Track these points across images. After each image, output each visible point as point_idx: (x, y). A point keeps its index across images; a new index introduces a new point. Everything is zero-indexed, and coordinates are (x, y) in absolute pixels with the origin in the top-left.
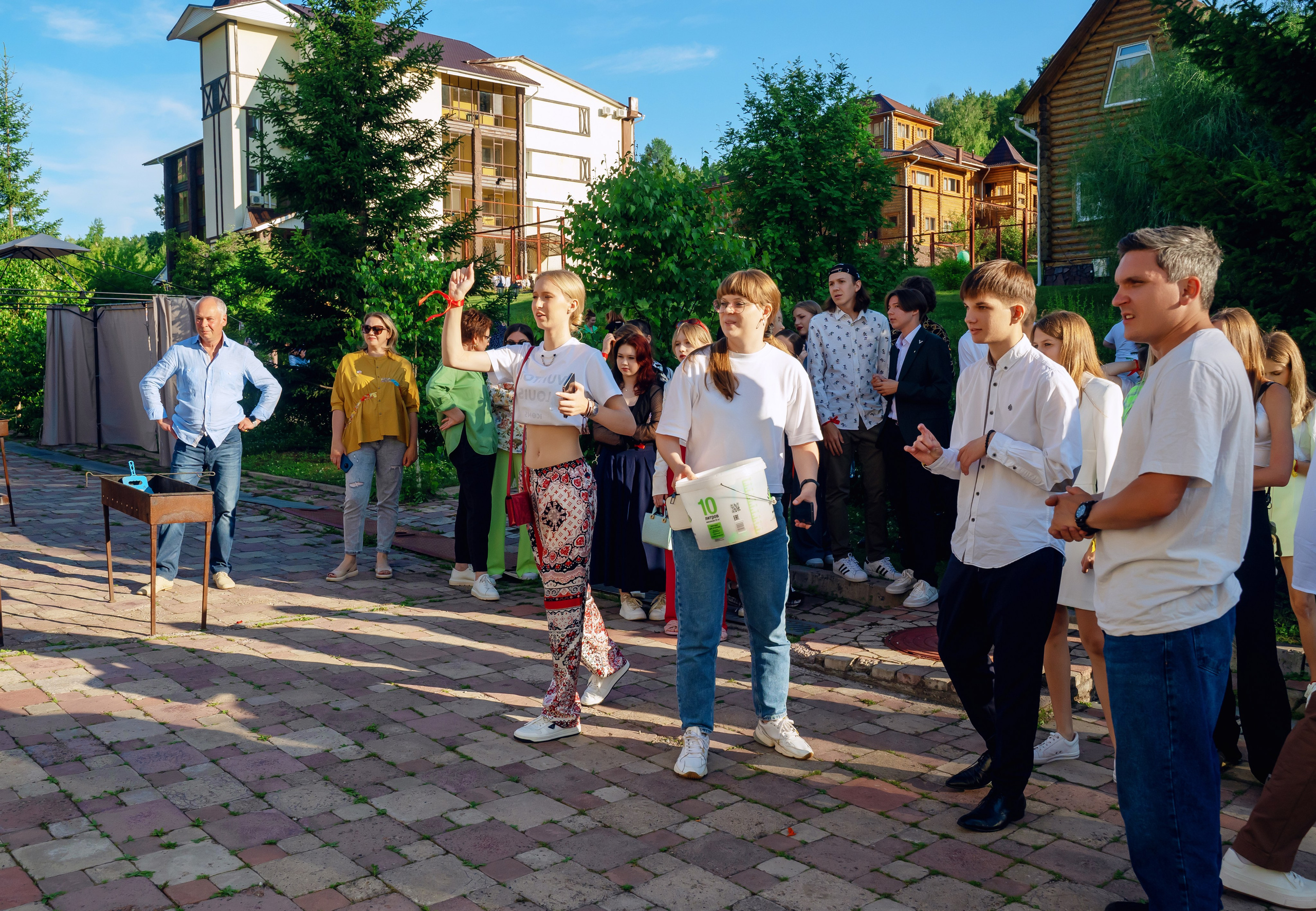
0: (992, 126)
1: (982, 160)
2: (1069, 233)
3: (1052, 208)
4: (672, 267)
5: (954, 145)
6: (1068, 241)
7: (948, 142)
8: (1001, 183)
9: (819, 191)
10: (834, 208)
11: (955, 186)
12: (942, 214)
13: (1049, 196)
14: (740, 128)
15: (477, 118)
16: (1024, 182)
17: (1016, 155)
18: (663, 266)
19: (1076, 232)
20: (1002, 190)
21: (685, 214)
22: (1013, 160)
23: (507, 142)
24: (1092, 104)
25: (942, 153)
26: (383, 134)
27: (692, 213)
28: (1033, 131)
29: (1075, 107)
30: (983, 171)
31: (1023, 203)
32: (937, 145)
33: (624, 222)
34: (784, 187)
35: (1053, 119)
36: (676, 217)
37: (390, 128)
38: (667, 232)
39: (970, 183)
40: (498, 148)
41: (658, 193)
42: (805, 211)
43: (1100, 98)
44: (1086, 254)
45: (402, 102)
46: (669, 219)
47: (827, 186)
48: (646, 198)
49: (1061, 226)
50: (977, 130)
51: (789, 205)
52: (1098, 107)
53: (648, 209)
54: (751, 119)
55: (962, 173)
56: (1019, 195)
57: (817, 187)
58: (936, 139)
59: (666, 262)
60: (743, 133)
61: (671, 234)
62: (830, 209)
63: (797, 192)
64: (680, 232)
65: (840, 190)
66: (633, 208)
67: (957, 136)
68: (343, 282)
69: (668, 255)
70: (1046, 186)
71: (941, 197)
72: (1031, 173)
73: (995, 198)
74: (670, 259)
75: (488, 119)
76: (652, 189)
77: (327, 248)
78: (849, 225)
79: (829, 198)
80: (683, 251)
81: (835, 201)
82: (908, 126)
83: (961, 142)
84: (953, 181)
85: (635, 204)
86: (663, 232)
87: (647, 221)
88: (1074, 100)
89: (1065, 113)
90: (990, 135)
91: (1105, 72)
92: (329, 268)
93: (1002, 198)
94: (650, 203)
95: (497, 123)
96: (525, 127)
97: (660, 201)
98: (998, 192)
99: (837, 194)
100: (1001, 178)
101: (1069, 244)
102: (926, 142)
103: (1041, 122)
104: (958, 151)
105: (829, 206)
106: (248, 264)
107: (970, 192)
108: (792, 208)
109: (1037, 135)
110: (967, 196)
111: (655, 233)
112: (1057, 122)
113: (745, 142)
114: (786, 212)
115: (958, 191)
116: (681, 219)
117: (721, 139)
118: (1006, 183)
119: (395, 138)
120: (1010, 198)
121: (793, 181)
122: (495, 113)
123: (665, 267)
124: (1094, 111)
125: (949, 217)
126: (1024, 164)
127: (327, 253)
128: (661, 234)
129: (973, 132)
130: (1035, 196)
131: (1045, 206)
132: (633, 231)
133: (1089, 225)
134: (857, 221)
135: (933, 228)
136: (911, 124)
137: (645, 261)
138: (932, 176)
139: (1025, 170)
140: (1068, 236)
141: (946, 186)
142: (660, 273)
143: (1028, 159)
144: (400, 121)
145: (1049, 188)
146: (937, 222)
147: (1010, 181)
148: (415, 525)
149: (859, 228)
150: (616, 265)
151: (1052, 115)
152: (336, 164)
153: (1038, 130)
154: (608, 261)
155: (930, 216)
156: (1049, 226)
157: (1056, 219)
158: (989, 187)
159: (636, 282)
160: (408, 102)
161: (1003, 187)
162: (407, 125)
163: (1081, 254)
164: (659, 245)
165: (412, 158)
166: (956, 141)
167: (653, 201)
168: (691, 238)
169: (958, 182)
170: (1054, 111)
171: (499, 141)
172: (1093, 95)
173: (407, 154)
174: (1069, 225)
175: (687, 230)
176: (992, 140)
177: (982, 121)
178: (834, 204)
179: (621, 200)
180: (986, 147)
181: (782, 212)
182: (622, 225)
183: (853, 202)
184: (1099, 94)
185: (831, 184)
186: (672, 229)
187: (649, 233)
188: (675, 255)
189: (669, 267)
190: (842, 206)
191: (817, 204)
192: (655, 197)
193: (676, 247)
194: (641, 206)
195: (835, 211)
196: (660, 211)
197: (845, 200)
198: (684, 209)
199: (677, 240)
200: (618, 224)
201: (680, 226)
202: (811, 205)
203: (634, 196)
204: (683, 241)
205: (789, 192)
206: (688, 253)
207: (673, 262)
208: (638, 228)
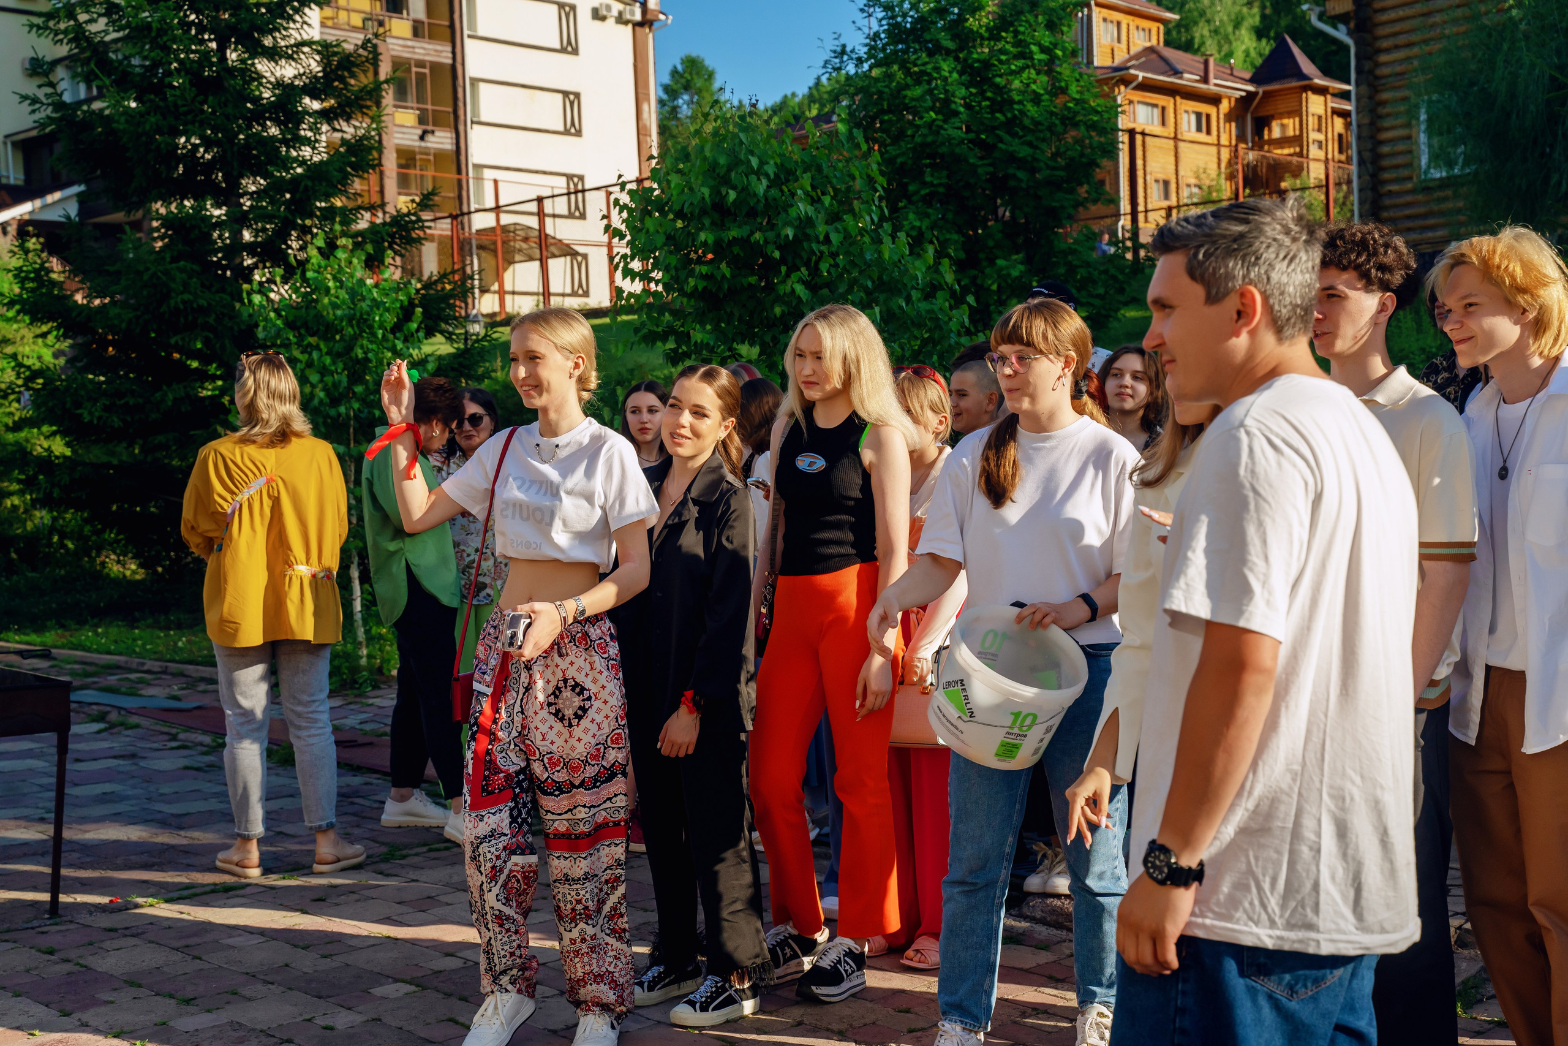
0: (1263, 17)
1: (1248, 76)
2: (1409, 198)
3: (1377, 157)
4: (800, 289)
5: (1196, 52)
6: (1408, 212)
7: (1188, 47)
8: (1281, 116)
9: (994, 146)
10: (1021, 174)
11: (1203, 123)
12: (1181, 173)
13: (1372, 137)
14: (857, 43)
15: (381, 24)
16: (1321, 112)
17: (1307, 66)
18: (783, 289)
19: (1420, 197)
20: (1283, 127)
21: (814, 201)
22: (1303, 76)
23: (435, 67)
25: (1179, 67)
26: (262, 66)
27: (827, 200)
28: (1342, 27)
30: (1250, 96)
31: (1320, 147)
32: (1170, 53)
33: (716, 216)
34: (934, 142)
36: (803, 208)
37: (274, 54)
38: (790, 232)
39: (1229, 117)
40: (421, 77)
41: (770, 169)
42: (972, 181)
44: (1439, 233)
45: (297, 11)
46: (793, 213)
47: (1007, 138)
48: (753, 178)
49: (1394, 187)
50: (1237, 25)
51: (945, 173)
53: (755, 195)
54: (875, 27)
55: (1215, 100)
56: (1314, 136)
57: (991, 141)
58: (1167, 43)
59: (789, 282)
60: (862, 51)
61: (795, 236)
62: (1014, 176)
63: (957, 150)
64: (808, 231)
65: (1030, 144)
66: (732, 195)
67: (1202, 36)
68: (211, 320)
70: (1366, 121)
71: (1180, 144)
72: (1334, 95)
73: (1272, 142)
74: (794, 276)
75: (400, 27)
76: (762, 163)
77: (182, 263)
78: (1045, 203)
79: (1012, 158)
80: (817, 263)
81: (1021, 163)
82: (1119, 24)
83: (1211, 47)
84: (1199, 115)
85: (734, 188)
86: (783, 233)
87: (752, 213)
90: (1260, 33)
92: (186, 297)
93: (1283, 142)
94: (761, 187)
95: (417, 30)
96: (469, 43)
97: (775, 183)
98: (1276, 133)
99: (1024, 152)
100: (1282, 107)
101: (1409, 217)
102: (1151, 50)
103: (1356, 12)
104: (1206, 63)
105: (1011, 171)
106: (33, 290)
107: (1227, 133)
108: (948, 177)
109: (1350, 33)
110: (1224, 141)
111: (771, 235)
113: (866, 66)
114: (940, 185)
115: (1209, 132)
116: (810, 210)
117: (826, 62)
118: (1290, 114)
119: (287, 71)
120: (1298, 140)
121: (951, 132)
122: (413, 15)
123: (788, 289)
125: (1198, 177)
126: (1319, 81)
127: (182, 270)
128: (779, 235)
129: (1230, 29)
130: (1340, 136)
131: (1367, 155)
132: (734, 233)
133: (1443, 183)
135: (1167, 196)
136: (1125, 19)
137: (753, 280)
138: (1163, 109)
139: (1322, 91)
140: (1408, 205)
141: (1187, 124)
142: (779, 299)
143: (1326, 72)
144: (292, 42)
145: (1372, 123)
146: (1173, 186)
147: (1297, 112)
148: (368, 727)
150: (705, 288)
152: (190, 117)
153: (1352, 25)
154: (692, 282)
155: (1161, 177)
156: (1374, 189)
157: (1386, 176)
158: (1262, 123)
159: (737, 313)
160: (307, 10)
161: (1285, 121)
162: (306, 49)
163: (1430, 234)
164: (777, 254)
166: (1203, 44)
167: (765, 182)
168: (827, 240)
169: (1208, 116)
171: (421, 64)
173: (307, 100)
174: (1409, 186)
175: (821, 229)
176: (1264, 41)
177: (1245, 10)
178: (1019, 168)
179: (712, 183)
180: (1253, 54)
181: (932, 184)
182: (713, 223)
183: (1051, 163)
185: (1014, 135)
186: (796, 228)
187: (757, 236)
188: (803, 269)
189: (793, 291)
190: (1033, 171)
191: (991, 169)
192: (767, 175)
193: (805, 256)
194: (745, 191)
195: (1021, 180)
196: (775, 199)
197: (1037, 160)
198: (813, 194)
199: (805, 244)
200: (707, 222)
201: (809, 221)
202: (980, 170)
203: (733, 174)
204: (814, 246)
205: (944, 150)
206: (824, 267)
207: (801, 281)
208: (740, 227)
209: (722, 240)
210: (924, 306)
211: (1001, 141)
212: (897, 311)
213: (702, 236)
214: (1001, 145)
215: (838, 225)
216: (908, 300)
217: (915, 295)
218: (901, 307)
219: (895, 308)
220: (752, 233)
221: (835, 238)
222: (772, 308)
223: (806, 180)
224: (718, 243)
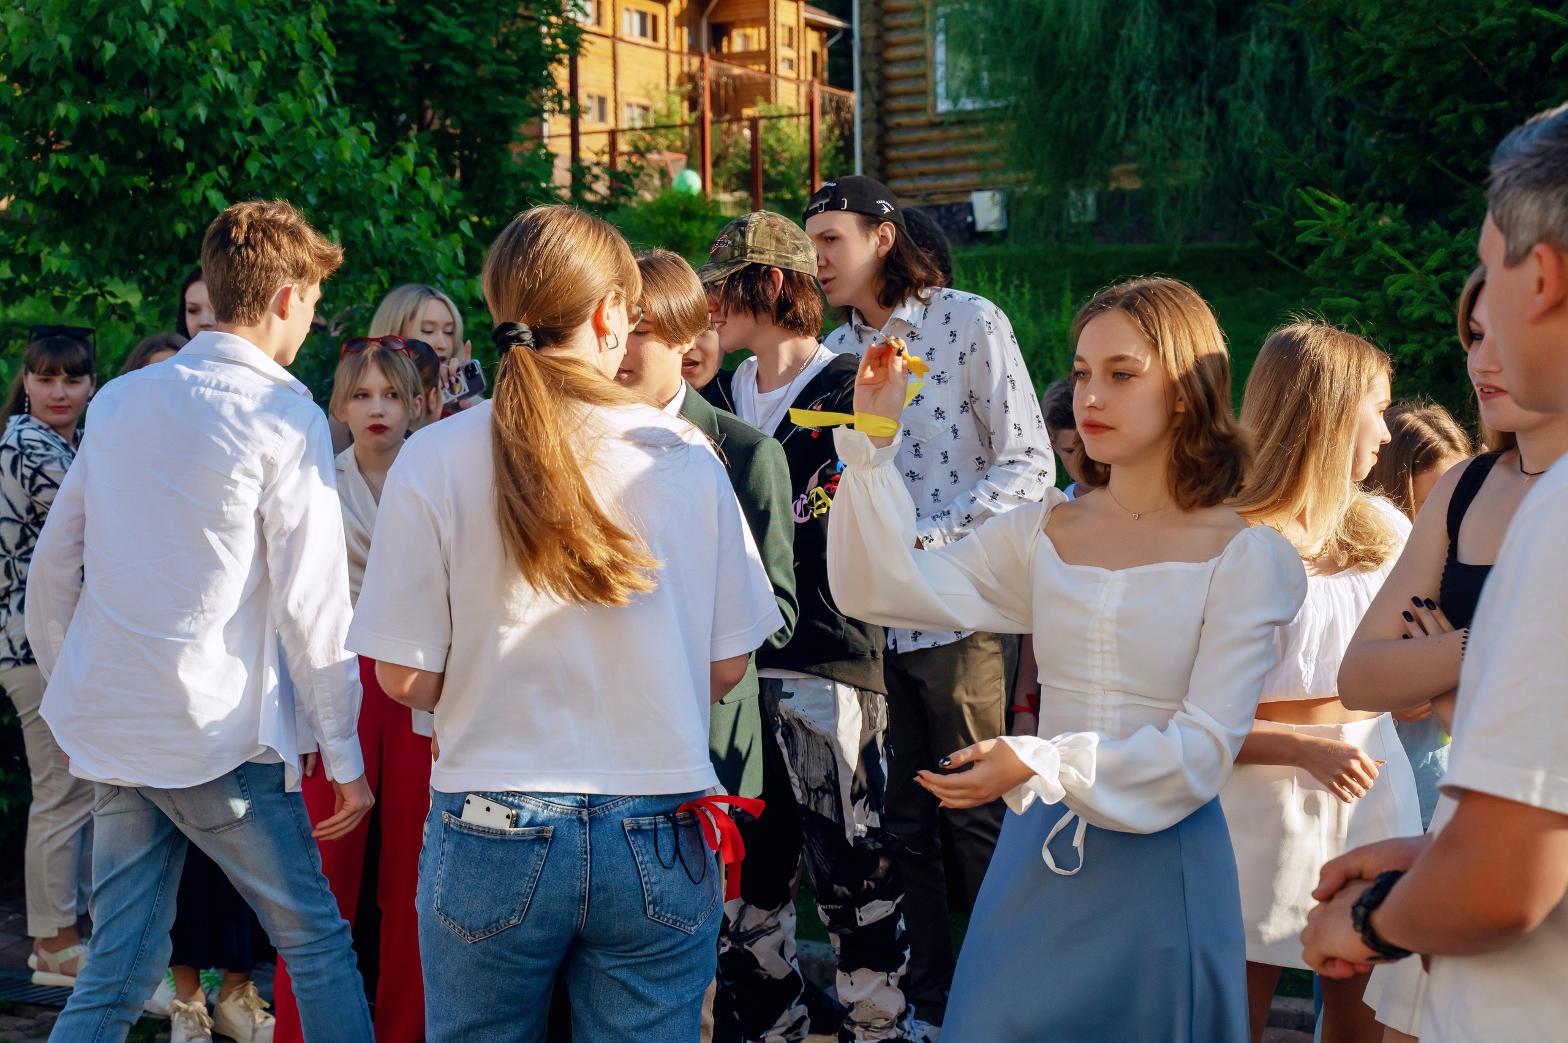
2: (922, 135)
3: (884, 80)
4: (215, 197)
6: (921, 151)
8: (743, 24)
9: (423, 27)
10: (458, 67)
11: (647, 27)
12: (621, 88)
13: (879, 54)
16: (792, 22)
18: (188, 197)
19: (936, 134)
20: (746, 38)
21: (239, 68)
31: (791, 67)
33: (83, 81)
36: (224, 77)
38: (201, 112)
39: (680, 21)
41: (170, 15)
42: (391, 71)
44: (958, 181)
46: (206, 81)
47: (440, 15)
48: (143, 26)
49: (904, 120)
51: (353, 58)
53: (145, 51)
56: (784, 52)
57: (417, 18)
59: (200, 188)
61: (208, 118)
62: (449, 70)
63: (372, 28)
64: (227, 112)
65: (470, 26)
66: (110, 50)
69: (203, 168)
70: (872, 32)
71: (621, 46)
73: (732, 57)
74: (207, 179)
78: (490, 108)
79: (447, 44)
80: (242, 160)
81: (459, 51)
84: (643, 15)
85: (112, 39)
86: (190, 112)
87: (140, 80)
93: (745, 58)
94: (156, 41)
97: (177, 36)
98: (738, 45)
99: (463, 36)
100: (745, 13)
101: (922, 159)
105: (446, 61)
107: (680, 39)
110: (674, 46)
111: (171, 114)
115: (655, 38)
116: (232, 80)
118: (755, 22)
120: (764, 56)
123: (198, 198)
125: (648, 95)
128: (183, 115)
130: (814, 55)
131: (872, 77)
132: (111, 107)
133: (963, 120)
134: (510, 99)
135: (602, 117)
138: (599, 3)
140: (921, 143)
142: (181, 212)
145: (878, 37)
146: (610, 105)
147: (763, 20)
149: (515, 116)
150: (63, 190)
154: (44, 179)
155: (596, 91)
156: (880, 120)
157: (894, 104)
158: (720, 32)
159: (112, 231)
161: (749, 31)
163: (946, 182)
164: (180, 144)
167: (162, 33)
168: (257, 127)
169: (655, 18)
174: (922, 119)
175: (248, 111)
178: (455, 59)
179: (75, 30)
182: (77, 91)
183: (499, 56)
186: (210, 106)
187: (150, 113)
188: (222, 169)
189: (205, 200)
190: (473, 63)
191: (417, 57)
192: (164, 25)
193: (221, 149)
194: (128, 44)
195: (457, 75)
196: (175, 60)
197: (477, 48)
198: (235, 57)
199: (222, 132)
200: (67, 88)
201: (223, 100)
202: (404, 58)
203: (110, 18)
204: (237, 136)
205: (354, 26)
206: (253, 167)
207: (217, 186)
208: (120, 99)
209: (92, 116)
210: (398, 233)
211: (432, 19)
212: (359, 240)
213: (61, 109)
214: (433, 26)
215: (270, 106)
216: (376, 221)
217: (385, 215)
218: (366, 234)
219: (358, 232)
220: (139, 110)
221: (270, 125)
222: (170, 223)
223: (224, 36)
224: (84, 122)
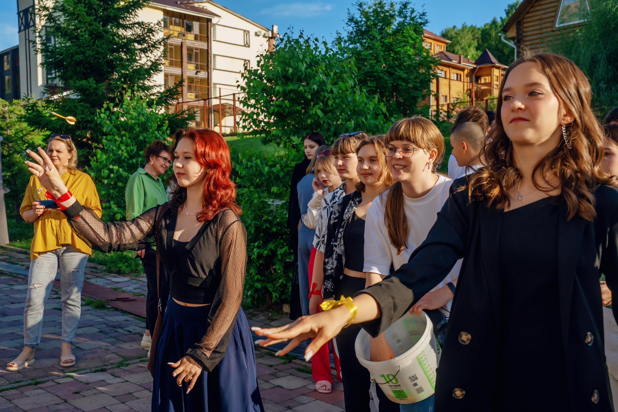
0: (478, 44)
1: (474, 62)
4: (319, 112)
5: (456, 54)
7: (453, 52)
8: (484, 76)
9: (394, 73)
10: (403, 84)
11: (459, 78)
12: (451, 93)
14: (345, 35)
15: (184, 35)
16: (498, 74)
17: (493, 59)
18: (312, 112)
20: (485, 79)
21: (327, 75)
22: (492, 63)
23: (201, 50)
24: (548, 25)
25: (451, 58)
26: (121, 32)
27: (332, 74)
28: (512, 42)
29: (538, 27)
30: (474, 69)
31: (497, 86)
32: (448, 54)
33: (284, 80)
34: (372, 71)
35: (525, 34)
36: (322, 77)
37: (125, 27)
38: (315, 87)
39: (467, 76)
40: (196, 53)
41: (308, 60)
42: (385, 86)
43: (553, 21)
45: (133, 10)
46: (317, 78)
47: (398, 70)
48: (300, 63)
50: (469, 46)
51: (375, 83)
52: (551, 27)
53: (301, 71)
54: (351, 30)
55: (463, 69)
56: (495, 83)
57: (393, 71)
58: (447, 51)
59: (314, 109)
60: (346, 38)
61: (318, 89)
62: (401, 85)
63: (380, 74)
64: (323, 87)
65: (407, 73)
66: (291, 70)
67: (458, 50)
68: (92, 126)
69: (315, 104)
71: (451, 81)
72: (502, 70)
73: (481, 84)
74: (317, 107)
75: (190, 37)
76: (304, 57)
77: (81, 103)
78: (412, 94)
79: (400, 78)
80: (327, 101)
81: (403, 80)
82: (431, 43)
83: (460, 52)
84: (457, 74)
85: (292, 68)
86: (312, 88)
87: (300, 80)
88: (537, 23)
89: (532, 31)
90: (477, 49)
91: (557, 6)
92: (82, 116)
93: (485, 84)
94: (303, 67)
95: (196, 38)
96: (213, 42)
97: (310, 66)
98: (483, 81)
99: (405, 76)
100: (485, 73)
102: (442, 52)
103: (517, 37)
104: (460, 57)
105: (400, 82)
106: (30, 114)
107: (467, 80)
108: (377, 84)
109: (515, 44)
111: (307, 88)
112: (527, 36)
113: (347, 44)
114: (374, 87)
115: (460, 80)
116: (324, 78)
117: (333, 42)
118: (488, 75)
119: (128, 33)
120: (490, 84)
121: (378, 68)
122: (195, 33)
123: (314, 112)
124: (550, 29)
125: (456, 95)
126: (498, 65)
127: (82, 106)
128: (310, 89)
129: (467, 47)
132: (291, 87)
134: (417, 92)
135: (446, 101)
136: (433, 42)
137: (299, 108)
138: (446, 72)
139: (498, 68)
141: (454, 77)
142: (310, 116)
143: (500, 62)
144: (131, 22)
146: (448, 98)
147: (490, 74)
149: (418, 96)
150: (278, 111)
151: (524, 32)
152: (88, 48)
153: (516, 41)
154: (272, 108)
155: (444, 94)
158: (478, 78)
160: (137, 10)
161: (486, 77)
162: (137, 26)
164: (309, 97)
165: (140, 47)
166: (458, 52)
167: (305, 65)
168: (332, 92)
169: (460, 75)
170: (525, 30)
171: (197, 49)
172: (549, 20)
173: (136, 44)
175: (329, 87)
176: (479, 51)
177: (472, 41)
178: (402, 82)
180: (475, 55)
181: (371, 87)
182: (282, 83)
183: (415, 80)
184: (553, 19)
185: (401, 69)
186: (319, 86)
187: (301, 88)
188: (321, 104)
189: (316, 113)
190: (407, 83)
191: (392, 82)
192: (306, 63)
193: (322, 98)
194: (296, 69)
195: (403, 86)
196: (309, 73)
197: (408, 79)
198: (326, 72)
199: (322, 93)
200: (280, 83)
201: (323, 83)
202: (389, 82)
203: (291, 62)
204: (326, 94)
205: (376, 74)
206: (330, 103)
207: (319, 108)
208: (294, 85)
209: (286, 90)
210: (372, 122)
211: (396, 71)
212: (361, 124)
213: (277, 88)
214: (396, 73)
215: (337, 86)
216: (366, 118)
217: (369, 117)
218: (363, 122)
219: (360, 122)
220: (299, 87)
221: (335, 90)
222: (307, 120)
223: (323, 66)
224: (284, 91)
